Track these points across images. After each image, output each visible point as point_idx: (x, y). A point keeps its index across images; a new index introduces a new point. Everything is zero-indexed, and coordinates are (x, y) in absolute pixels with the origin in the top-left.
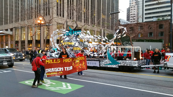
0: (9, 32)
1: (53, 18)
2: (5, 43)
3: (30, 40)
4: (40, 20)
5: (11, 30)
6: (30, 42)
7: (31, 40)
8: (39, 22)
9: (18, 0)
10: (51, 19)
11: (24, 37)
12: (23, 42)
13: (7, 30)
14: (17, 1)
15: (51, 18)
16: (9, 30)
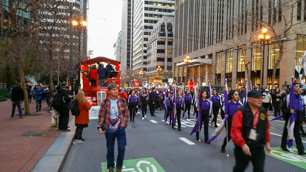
0: (207, 61)
1: (291, 26)
2: (201, 77)
3: (240, 71)
4: (264, 34)
5: (210, 56)
6: (241, 75)
7: (242, 72)
8: (261, 37)
9: (223, 0)
10: (289, 29)
11: (231, 67)
12: (228, 76)
13: (203, 57)
14: (222, 2)
15: (288, 27)
16: (207, 57)
